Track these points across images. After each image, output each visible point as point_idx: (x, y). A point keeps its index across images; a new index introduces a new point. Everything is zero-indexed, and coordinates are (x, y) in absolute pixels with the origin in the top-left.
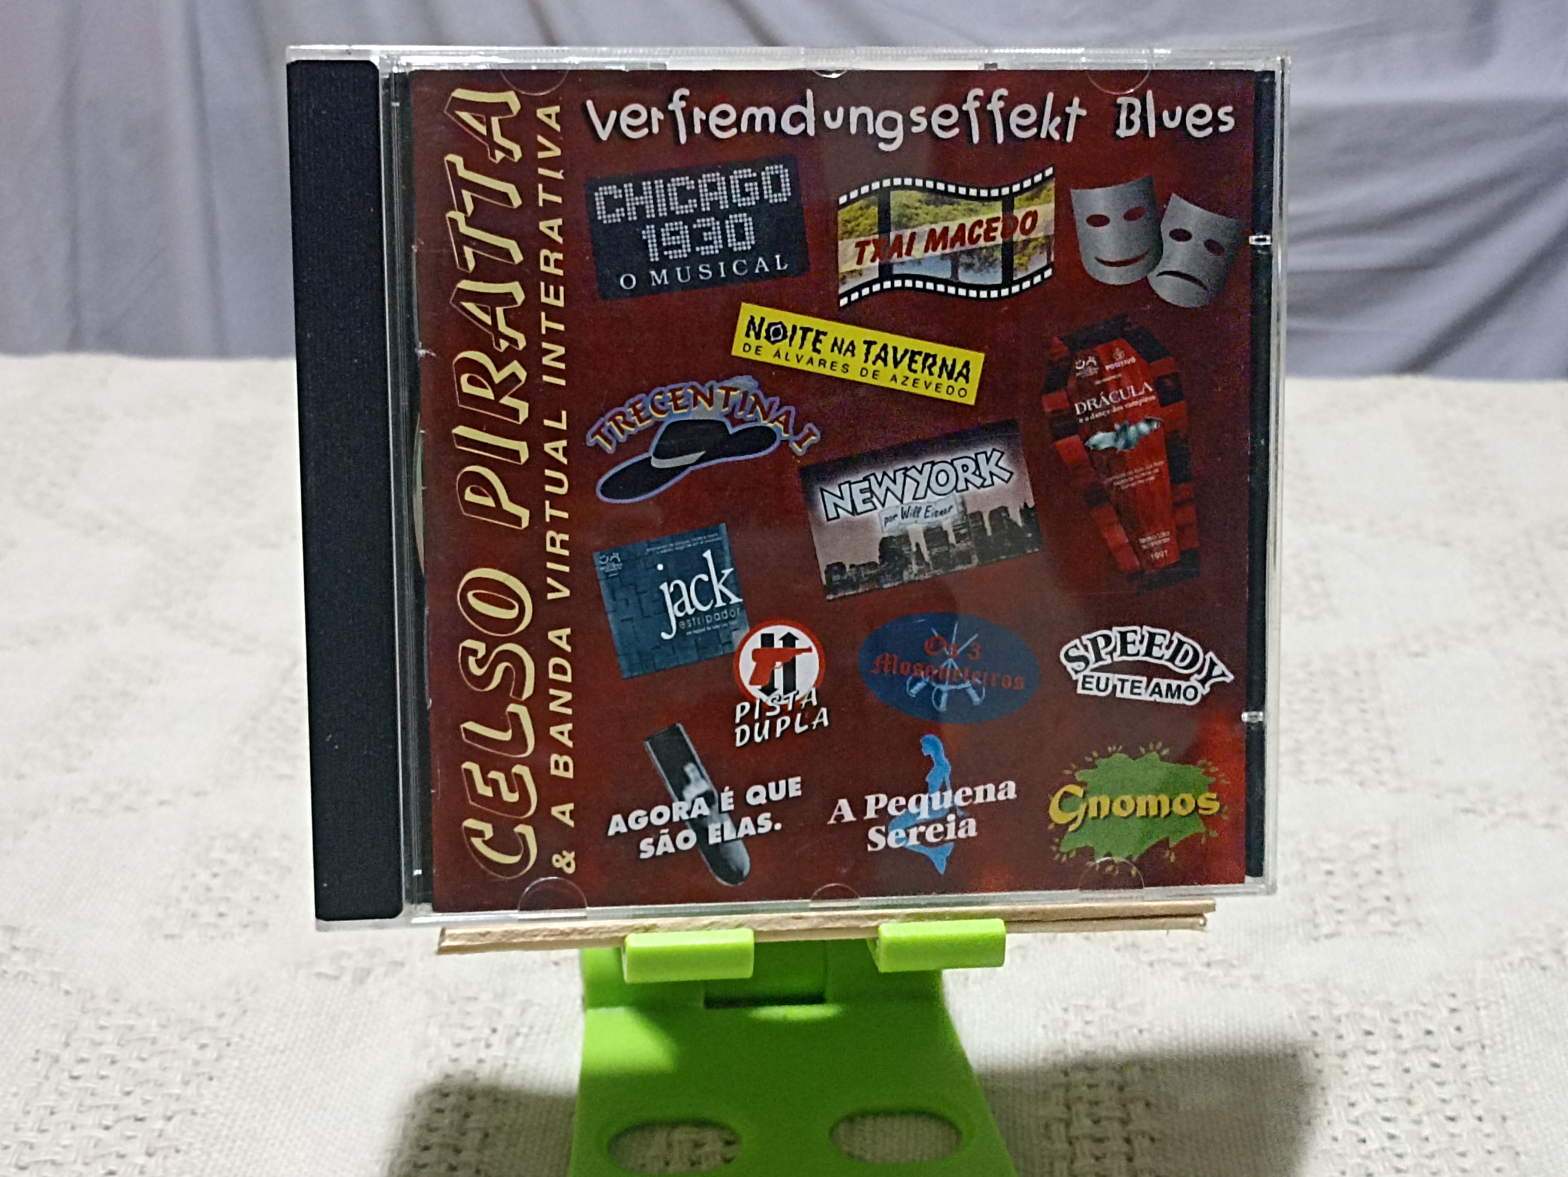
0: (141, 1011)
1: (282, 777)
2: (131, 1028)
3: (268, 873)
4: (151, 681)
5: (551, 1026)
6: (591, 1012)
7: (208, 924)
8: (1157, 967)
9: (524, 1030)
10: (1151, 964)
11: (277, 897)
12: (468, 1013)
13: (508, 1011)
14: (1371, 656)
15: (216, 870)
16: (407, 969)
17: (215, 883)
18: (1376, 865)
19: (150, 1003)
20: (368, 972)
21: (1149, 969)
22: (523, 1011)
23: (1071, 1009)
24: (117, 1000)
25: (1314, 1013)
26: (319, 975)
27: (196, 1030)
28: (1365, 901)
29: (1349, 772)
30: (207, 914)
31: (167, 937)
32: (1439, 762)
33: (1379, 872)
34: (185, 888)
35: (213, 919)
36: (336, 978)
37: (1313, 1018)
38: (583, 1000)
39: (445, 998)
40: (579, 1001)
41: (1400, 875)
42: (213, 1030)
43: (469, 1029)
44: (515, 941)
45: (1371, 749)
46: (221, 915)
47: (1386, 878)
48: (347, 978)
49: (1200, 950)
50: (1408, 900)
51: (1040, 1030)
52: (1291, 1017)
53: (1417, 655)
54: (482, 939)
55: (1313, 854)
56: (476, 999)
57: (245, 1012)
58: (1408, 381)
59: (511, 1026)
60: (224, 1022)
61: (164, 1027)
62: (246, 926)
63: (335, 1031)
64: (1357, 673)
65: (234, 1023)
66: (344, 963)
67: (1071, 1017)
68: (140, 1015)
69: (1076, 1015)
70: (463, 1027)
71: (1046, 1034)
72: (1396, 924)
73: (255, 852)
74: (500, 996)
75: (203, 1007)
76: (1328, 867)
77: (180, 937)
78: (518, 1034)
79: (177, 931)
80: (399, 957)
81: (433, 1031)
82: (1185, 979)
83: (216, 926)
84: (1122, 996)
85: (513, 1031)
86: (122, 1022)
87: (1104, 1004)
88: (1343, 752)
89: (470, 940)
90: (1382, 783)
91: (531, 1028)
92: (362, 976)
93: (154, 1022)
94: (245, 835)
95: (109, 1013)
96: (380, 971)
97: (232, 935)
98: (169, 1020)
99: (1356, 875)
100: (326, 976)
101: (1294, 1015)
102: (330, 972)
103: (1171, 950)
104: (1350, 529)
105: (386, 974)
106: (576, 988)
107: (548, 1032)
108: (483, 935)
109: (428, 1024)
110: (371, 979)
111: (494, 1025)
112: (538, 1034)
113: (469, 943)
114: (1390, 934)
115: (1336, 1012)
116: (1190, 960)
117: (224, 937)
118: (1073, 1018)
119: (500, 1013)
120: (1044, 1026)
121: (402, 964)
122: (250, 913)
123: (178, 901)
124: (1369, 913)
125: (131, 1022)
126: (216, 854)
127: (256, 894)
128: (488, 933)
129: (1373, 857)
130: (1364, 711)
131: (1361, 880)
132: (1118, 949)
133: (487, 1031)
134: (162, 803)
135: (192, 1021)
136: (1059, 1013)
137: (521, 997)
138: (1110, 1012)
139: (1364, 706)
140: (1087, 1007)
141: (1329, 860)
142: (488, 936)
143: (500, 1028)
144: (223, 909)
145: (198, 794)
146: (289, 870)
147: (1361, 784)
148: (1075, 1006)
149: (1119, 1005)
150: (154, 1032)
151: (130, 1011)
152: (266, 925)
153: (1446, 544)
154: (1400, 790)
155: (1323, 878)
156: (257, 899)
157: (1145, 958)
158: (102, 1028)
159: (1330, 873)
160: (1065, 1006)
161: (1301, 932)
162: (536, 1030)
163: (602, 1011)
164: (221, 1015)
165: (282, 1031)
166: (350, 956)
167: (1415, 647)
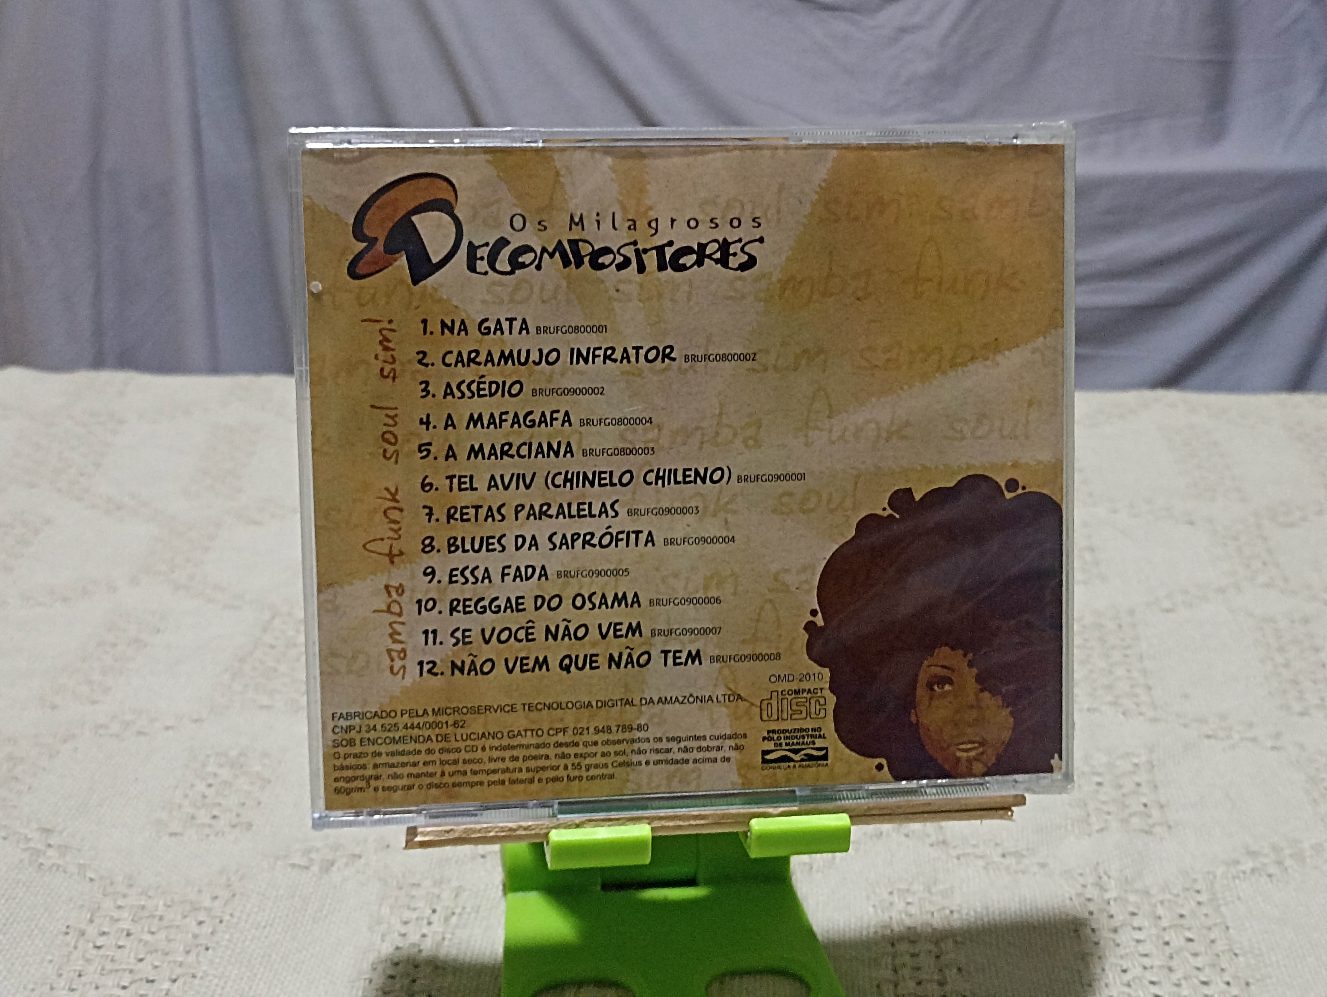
0: (150, 893)
1: (262, 707)
2: (143, 907)
3: (252, 783)
4: (158, 631)
5: (479, 907)
6: (510, 896)
7: (203, 825)
8: (962, 859)
9: (458, 911)
10: (958, 858)
11: (259, 803)
12: (413, 897)
13: (445, 895)
14: (1132, 612)
15: (210, 781)
16: (362, 861)
17: (210, 792)
18: (1137, 779)
19: (158, 888)
20: (333, 864)
21: (955, 861)
22: (457, 896)
23: (895, 893)
24: (131, 886)
25: (1089, 896)
26: (293, 866)
27: (196, 909)
28: (1127, 806)
29: (1114, 704)
30: (203, 816)
31: (173, 834)
32: (1186, 696)
33: (1139, 785)
34: (186, 796)
35: (208, 821)
36: (307, 868)
37: (1089, 900)
38: (504, 885)
39: (395, 883)
40: (501, 888)
41: (1156, 787)
42: (209, 910)
43: (415, 909)
44: (473, 836)
45: (1132, 686)
46: (214, 817)
47: (1144, 789)
48: (315, 868)
49: (997, 845)
50: (1162, 807)
51: (871, 910)
52: (1071, 899)
53: (1168, 611)
54: (447, 835)
55: (1086, 769)
56: (419, 885)
57: (234, 895)
58: (1161, 393)
59: (448, 908)
60: (217, 903)
61: (169, 906)
62: (234, 826)
63: (306, 910)
64: (1120, 626)
65: (226, 904)
66: (313, 855)
67: (896, 899)
68: (150, 897)
69: (899, 898)
70: (409, 908)
71: (876, 912)
72: (1154, 825)
73: (242, 766)
74: (438, 883)
75: (200, 891)
76: (1098, 779)
77: (181, 835)
78: (453, 914)
79: (179, 830)
80: (357, 851)
81: (385, 911)
82: (985, 868)
83: (210, 826)
84: (935, 883)
85: (450, 911)
86: (136, 903)
87: (921, 888)
88: (1109, 687)
89: (436, 836)
90: (1141, 714)
91: (464, 908)
92: (328, 866)
93: (161, 903)
94: (233, 754)
95: (125, 896)
96: (341, 862)
97: (223, 834)
98: (172, 901)
99: (1120, 787)
100: (299, 866)
101: (1074, 898)
102: (302, 863)
103: (974, 846)
104: (1115, 511)
105: (347, 864)
106: (498, 876)
107: (478, 912)
108: (448, 832)
109: (381, 905)
110: (334, 869)
111: (434, 907)
112: (469, 914)
113: (437, 838)
114: (1148, 832)
115: (1107, 896)
116: (988, 853)
117: (216, 835)
118: (896, 900)
119: (439, 896)
120: (874, 906)
121: (360, 857)
122: (238, 815)
123: (180, 806)
124: (1131, 815)
125: (143, 903)
126: (209, 769)
127: (242, 801)
128: (452, 830)
129: (1134, 773)
130: (1126, 656)
131: (1125, 791)
132: (932, 845)
133: (430, 911)
134: (167, 728)
135: (191, 903)
136: (886, 896)
137: (454, 884)
138: (927, 895)
139: (1128, 652)
140: (908, 890)
141: (1099, 774)
142: (451, 833)
143: (439, 909)
144: (215, 812)
145: (196, 721)
146: (269, 782)
147: (1124, 714)
148: (899, 890)
149: (933, 890)
150: (161, 910)
151: (142, 894)
152: (251, 825)
153: (1191, 523)
154: (1155, 720)
155: (1094, 787)
156: (243, 804)
157: (954, 853)
158: (120, 907)
159: (1099, 784)
160: (889, 890)
161: (1077, 831)
162: (468, 910)
163: (520, 895)
164: (216, 897)
165: (264, 910)
166: (318, 850)
167: (1167, 604)
